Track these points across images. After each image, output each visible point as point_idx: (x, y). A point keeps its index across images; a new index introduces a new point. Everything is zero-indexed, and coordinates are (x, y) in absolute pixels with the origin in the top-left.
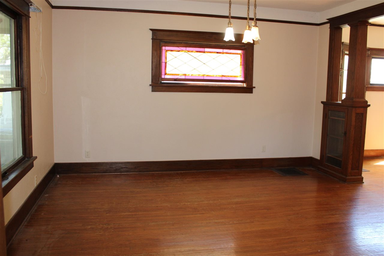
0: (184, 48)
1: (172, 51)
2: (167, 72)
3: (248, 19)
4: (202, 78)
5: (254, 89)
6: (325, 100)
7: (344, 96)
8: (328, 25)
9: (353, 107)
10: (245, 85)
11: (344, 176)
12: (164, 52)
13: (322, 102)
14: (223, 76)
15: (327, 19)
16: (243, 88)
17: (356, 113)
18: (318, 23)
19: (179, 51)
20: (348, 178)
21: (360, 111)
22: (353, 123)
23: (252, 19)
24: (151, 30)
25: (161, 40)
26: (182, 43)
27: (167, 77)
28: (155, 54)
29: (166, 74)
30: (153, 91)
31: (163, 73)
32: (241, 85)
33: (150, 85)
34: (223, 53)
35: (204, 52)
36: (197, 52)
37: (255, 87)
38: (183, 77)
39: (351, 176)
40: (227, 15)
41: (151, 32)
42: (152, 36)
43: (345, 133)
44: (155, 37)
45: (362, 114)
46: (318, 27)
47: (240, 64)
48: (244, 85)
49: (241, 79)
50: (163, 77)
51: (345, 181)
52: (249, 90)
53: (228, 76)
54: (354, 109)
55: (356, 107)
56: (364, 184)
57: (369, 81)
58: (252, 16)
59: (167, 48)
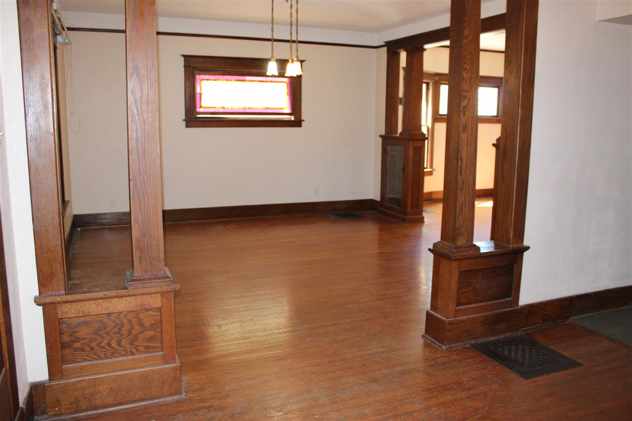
0: (221, 77)
1: (207, 80)
2: (203, 105)
3: (291, 42)
4: (244, 111)
5: (303, 123)
6: (383, 133)
7: (400, 130)
8: (385, 49)
9: (410, 140)
10: (293, 118)
11: (404, 216)
12: (198, 81)
13: (381, 136)
14: (267, 108)
15: (385, 42)
16: (291, 121)
17: (414, 147)
18: (375, 45)
19: (216, 80)
20: (408, 217)
21: (417, 144)
22: (411, 158)
23: (294, 42)
24: (183, 56)
25: (195, 68)
26: (218, 71)
27: (202, 110)
28: (189, 84)
29: (201, 107)
30: (187, 126)
31: (198, 106)
32: (288, 118)
33: (184, 120)
34: (267, 82)
35: (245, 81)
36: (237, 80)
37: (304, 120)
38: (222, 111)
39: (411, 215)
40: (270, 37)
41: (183, 59)
42: (185, 63)
43: (404, 169)
44: (187, 65)
45: (420, 147)
46: (375, 50)
47: (286, 93)
48: (291, 118)
49: (288, 111)
50: (198, 110)
51: (404, 220)
52: (297, 123)
53: (273, 108)
54: (411, 143)
55: (413, 140)
56: (425, 223)
57: (438, 112)
58: (294, 38)
59: (202, 77)
